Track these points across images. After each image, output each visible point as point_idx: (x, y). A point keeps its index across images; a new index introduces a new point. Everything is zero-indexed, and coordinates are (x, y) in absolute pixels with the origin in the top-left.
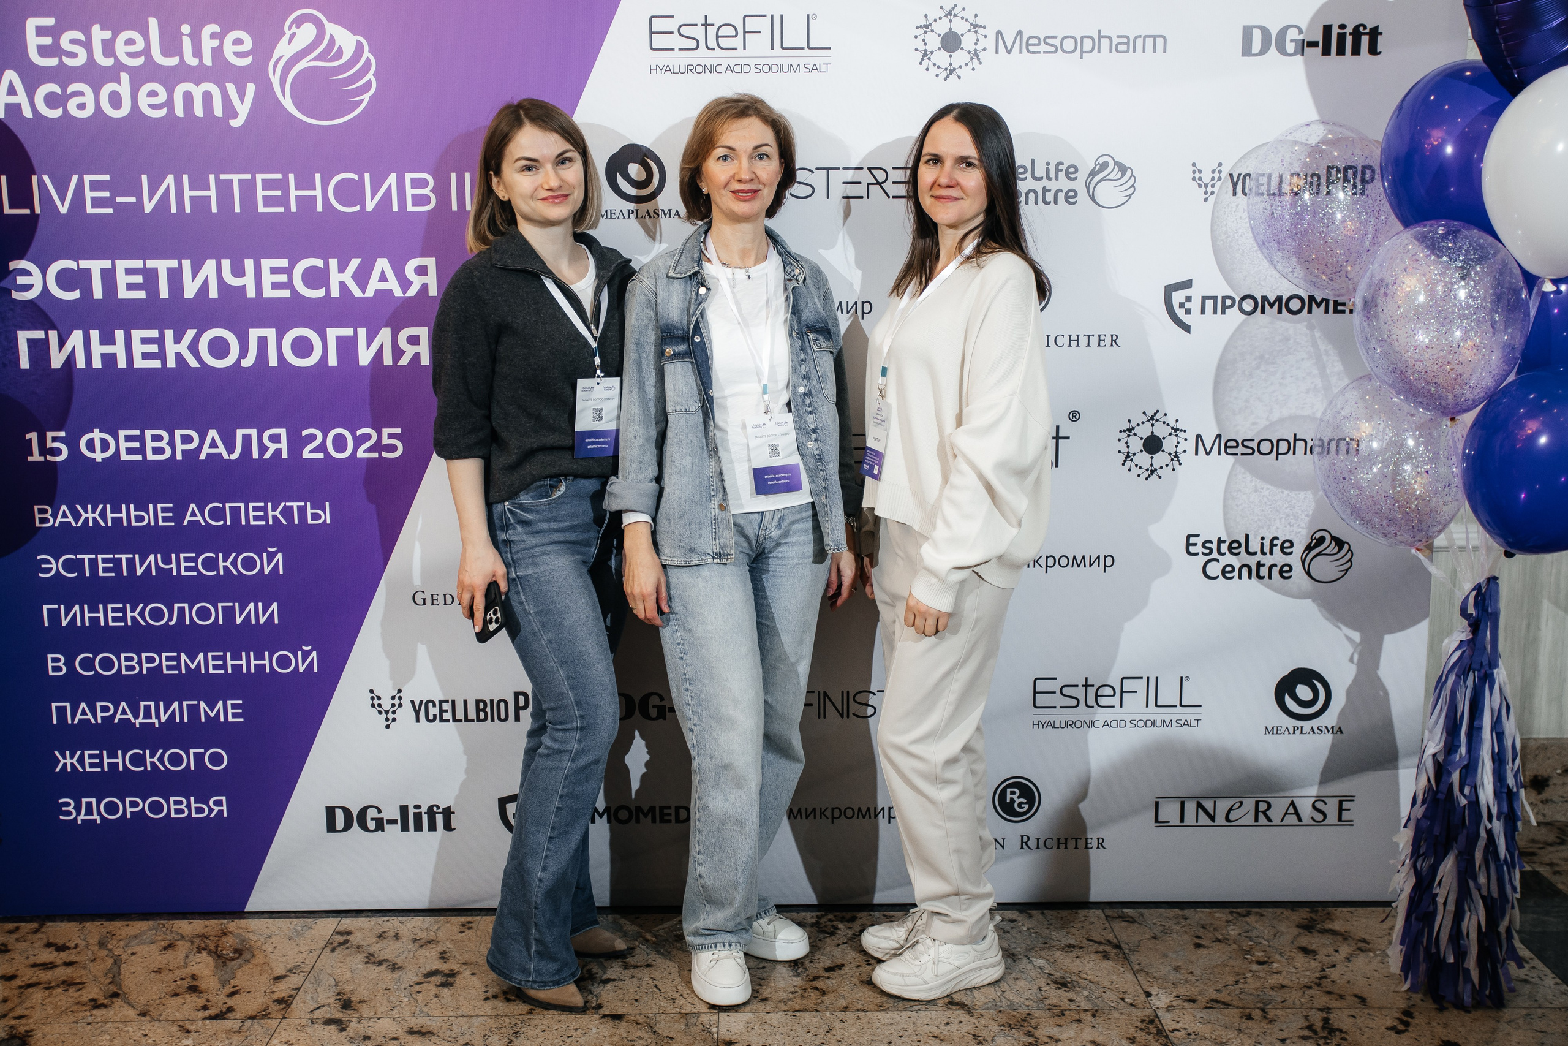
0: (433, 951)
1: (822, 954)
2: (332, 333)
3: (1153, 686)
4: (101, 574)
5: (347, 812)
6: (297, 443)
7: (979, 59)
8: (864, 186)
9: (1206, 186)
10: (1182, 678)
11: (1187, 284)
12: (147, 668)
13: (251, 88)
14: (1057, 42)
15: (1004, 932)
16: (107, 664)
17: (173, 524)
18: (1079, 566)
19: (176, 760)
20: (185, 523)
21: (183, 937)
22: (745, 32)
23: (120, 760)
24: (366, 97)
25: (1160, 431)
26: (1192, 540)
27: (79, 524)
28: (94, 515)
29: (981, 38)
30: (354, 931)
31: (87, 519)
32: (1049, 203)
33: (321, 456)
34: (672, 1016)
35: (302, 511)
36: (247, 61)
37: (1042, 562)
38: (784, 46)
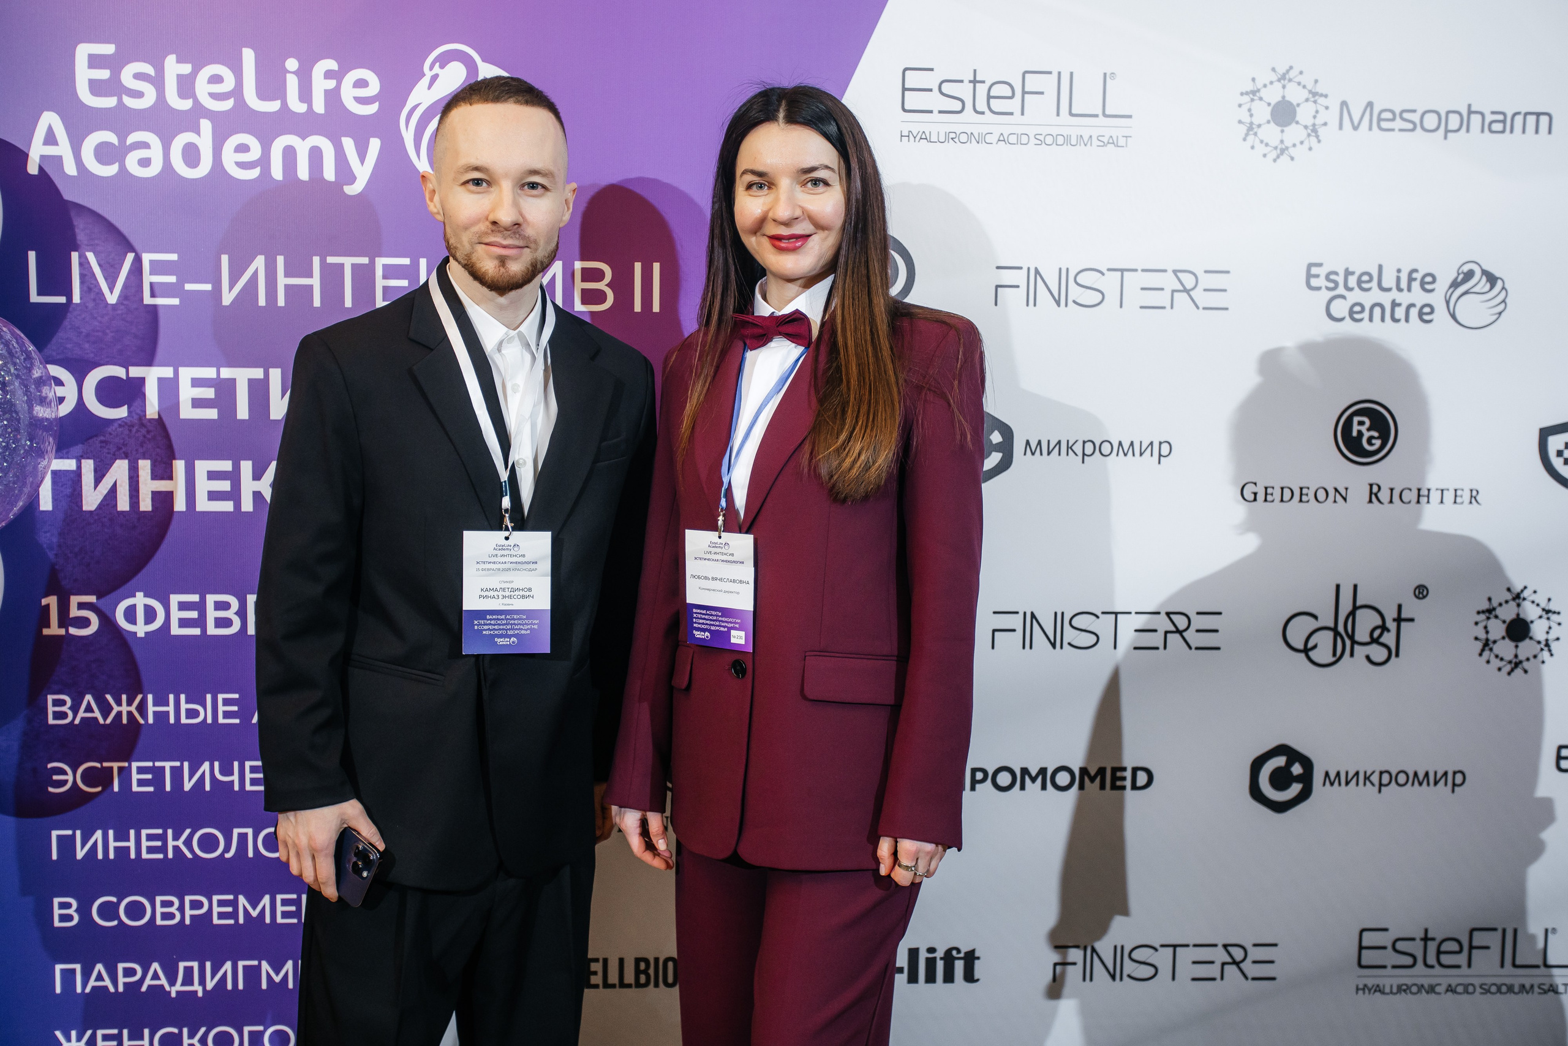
3: (1510, 939)
4: (135, 788)
7: (1317, 137)
8: (1167, 293)
10: (1547, 930)
11: (1565, 427)
12: (192, 916)
13: (375, 145)
14: (1415, 117)
16: (135, 911)
17: (237, 720)
18: (1420, 784)
19: (224, 1042)
22: (1024, 93)
23: (146, 1042)
25: (1528, 612)
26: (1564, 752)
27: (109, 721)
28: (129, 709)
29: (1321, 109)
31: (119, 714)
32: (1398, 321)
36: (372, 109)
37: (1375, 778)
38: (1074, 112)
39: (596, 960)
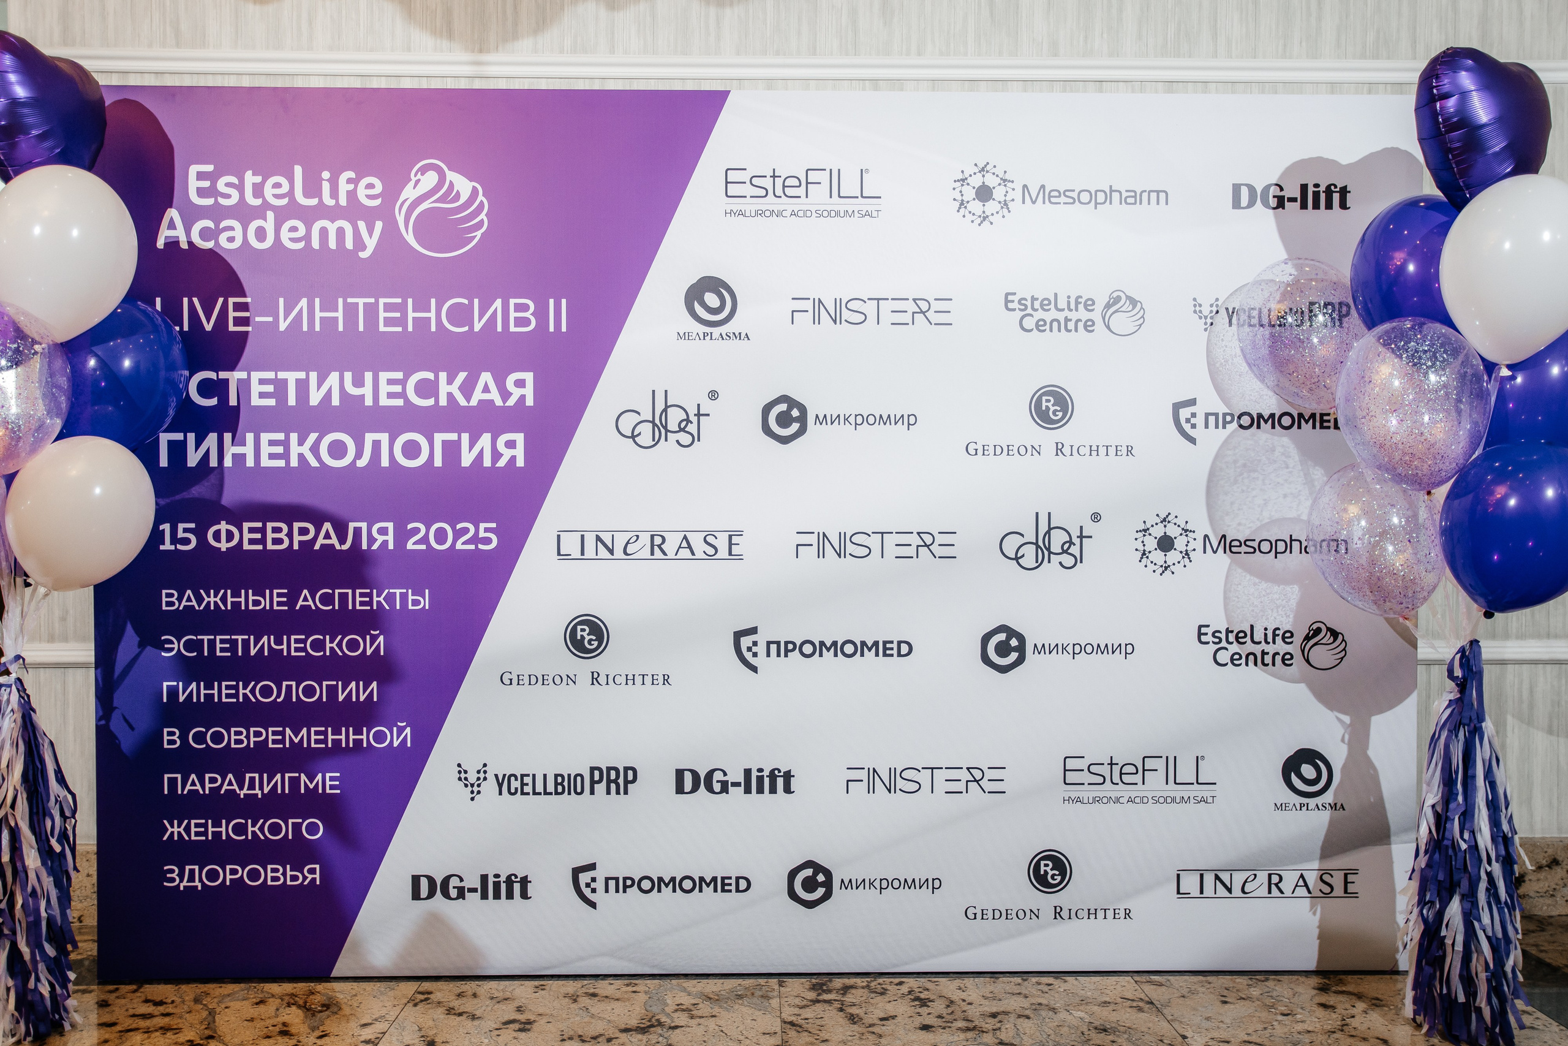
0: (510, 1006)
1: (875, 1008)
2: (439, 438)
3: (1171, 765)
4: (218, 654)
5: (431, 880)
6: (402, 536)
7: (1008, 209)
8: (909, 314)
9: (1206, 317)
10: (1197, 757)
11: (1192, 402)
12: (254, 742)
13: (379, 225)
14: (1075, 195)
15: (1043, 992)
16: (217, 738)
17: (286, 608)
18: (1102, 653)
19: (275, 830)
20: (298, 608)
21: (273, 996)
22: (807, 183)
23: (223, 829)
24: (479, 234)
25: (1172, 531)
26: (1203, 630)
27: (201, 608)
28: (215, 599)
29: (1010, 191)
30: (434, 992)
31: (209, 603)
32: (1070, 331)
33: (423, 547)
35: (404, 597)
36: (378, 202)
37: (1070, 649)
38: (841, 195)
39: (528, 775)
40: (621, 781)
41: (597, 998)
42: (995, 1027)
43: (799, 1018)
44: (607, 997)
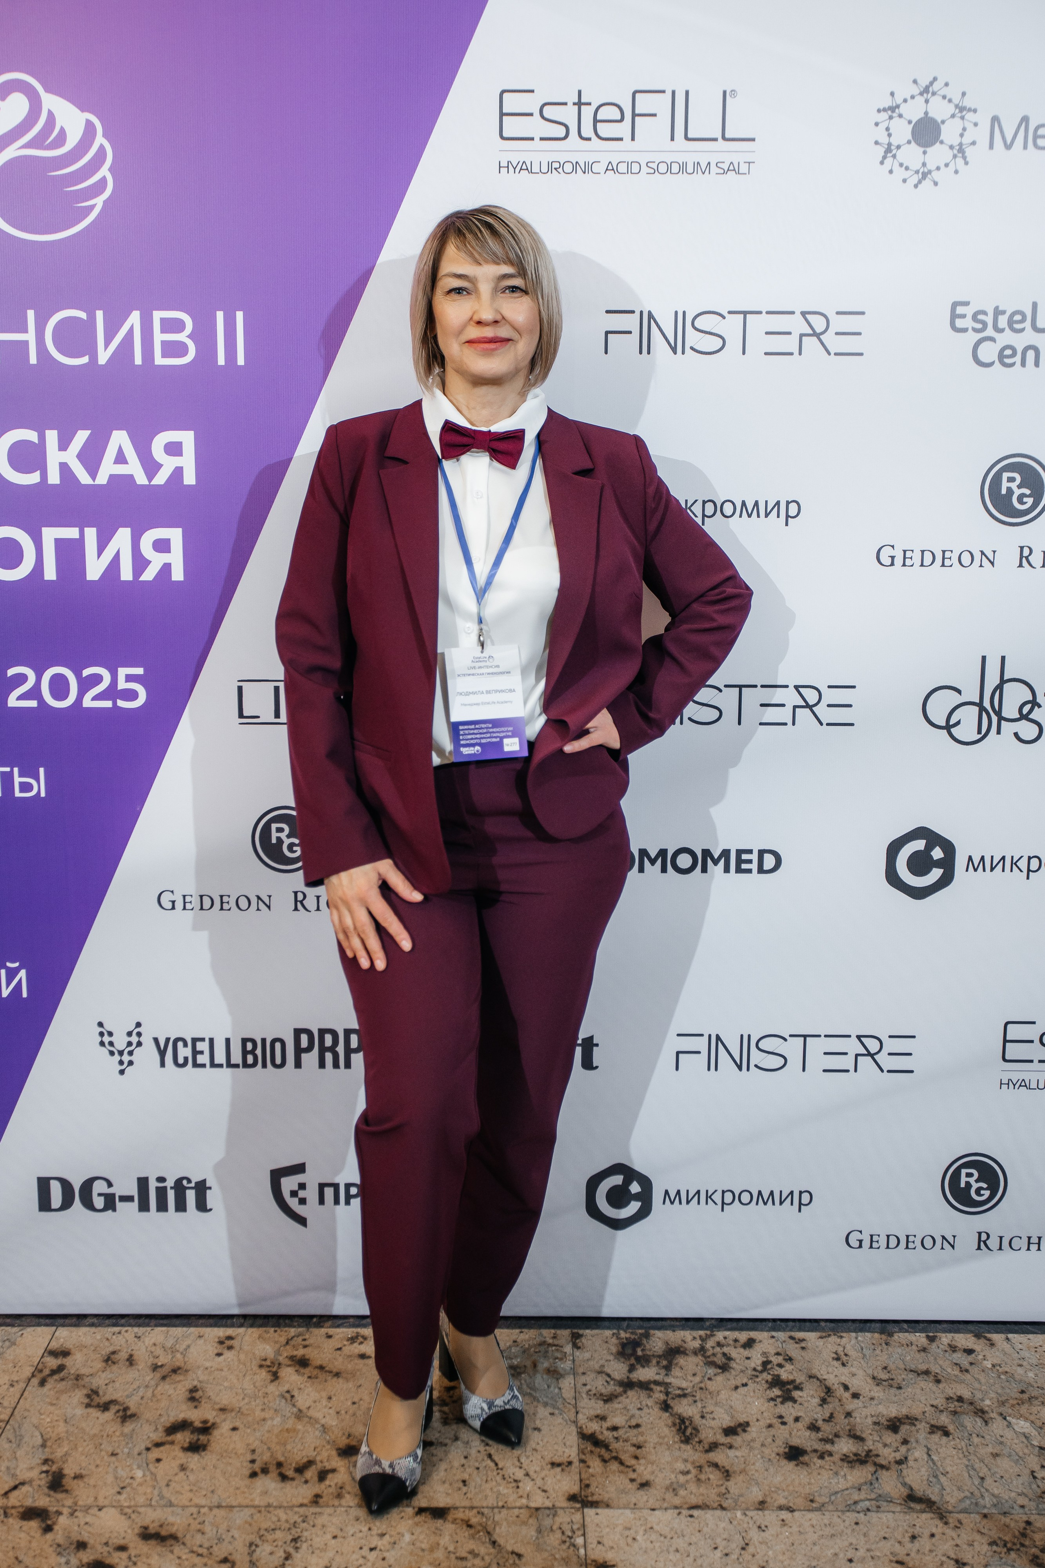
0: (180, 1386)
1: (716, 1404)
2: (50, 534)
5: (66, 1185)
7: (964, 158)
8: (795, 338)
15: (962, 1369)
22: (634, 115)
24: (99, 202)
29: (969, 126)
30: (73, 1351)
33: (33, 704)
34: (516, 1511)
35: (7, 778)
37: (1023, 864)
38: (690, 136)
39: (203, 1040)
40: (340, 1049)
41: (307, 1371)
42: (898, 1456)
43: (605, 1425)
44: (321, 1368)
